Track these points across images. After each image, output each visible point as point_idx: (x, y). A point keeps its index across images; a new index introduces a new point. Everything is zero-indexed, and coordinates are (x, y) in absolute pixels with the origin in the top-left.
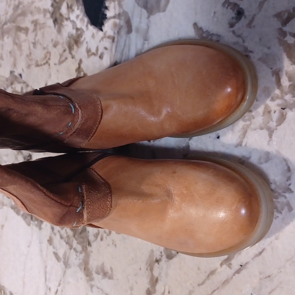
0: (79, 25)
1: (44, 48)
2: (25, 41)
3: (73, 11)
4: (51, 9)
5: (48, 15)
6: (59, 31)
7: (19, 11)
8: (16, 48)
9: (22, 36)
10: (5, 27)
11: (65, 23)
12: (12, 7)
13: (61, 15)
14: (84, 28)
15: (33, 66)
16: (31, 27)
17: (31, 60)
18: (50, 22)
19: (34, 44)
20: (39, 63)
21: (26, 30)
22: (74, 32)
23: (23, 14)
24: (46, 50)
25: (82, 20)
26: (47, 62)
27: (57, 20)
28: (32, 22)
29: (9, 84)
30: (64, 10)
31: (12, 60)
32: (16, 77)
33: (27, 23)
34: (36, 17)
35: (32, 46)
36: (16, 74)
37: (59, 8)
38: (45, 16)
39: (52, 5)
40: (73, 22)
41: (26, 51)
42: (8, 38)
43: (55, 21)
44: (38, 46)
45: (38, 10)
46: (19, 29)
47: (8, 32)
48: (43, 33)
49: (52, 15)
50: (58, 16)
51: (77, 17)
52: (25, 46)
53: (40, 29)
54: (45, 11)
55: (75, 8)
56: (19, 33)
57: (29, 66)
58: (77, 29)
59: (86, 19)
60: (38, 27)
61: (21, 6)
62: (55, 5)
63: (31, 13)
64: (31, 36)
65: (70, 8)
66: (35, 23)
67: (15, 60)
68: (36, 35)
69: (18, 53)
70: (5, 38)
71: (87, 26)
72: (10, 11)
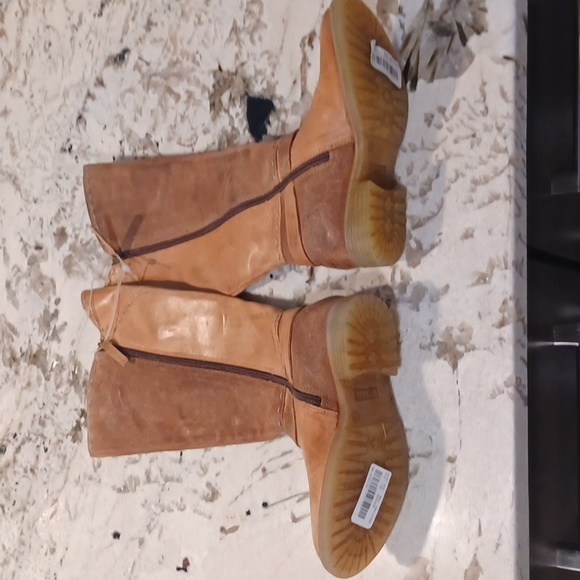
0: (236, 125)
1: (192, 128)
2: (173, 108)
3: (234, 105)
4: (211, 89)
5: (207, 95)
6: (214, 119)
7: (175, 70)
8: (160, 109)
9: (171, 101)
10: (154, 78)
11: (223, 113)
12: (168, 60)
13: (220, 102)
14: (241, 132)
15: (174, 142)
16: (184, 97)
17: (174, 133)
18: (207, 104)
19: (182, 117)
20: (183, 141)
21: (178, 97)
22: (229, 129)
23: (179, 76)
24: (193, 132)
25: (241, 121)
26: (191, 145)
27: (216, 106)
28: (187, 91)
29: (142, 146)
30: (225, 98)
31: (152, 121)
32: (151, 143)
33: (181, 88)
34: (193, 88)
35: (179, 118)
36: (153, 139)
37: (221, 94)
38: (203, 93)
39: (214, 86)
40: (231, 118)
41: (171, 120)
42: (154, 93)
43: (212, 105)
44: (186, 122)
45: (198, 82)
46: (169, 90)
47: (156, 86)
48: (195, 112)
49: (211, 96)
50: (217, 101)
51: (237, 115)
52: (171, 114)
53: (193, 105)
54: (204, 88)
55: (238, 104)
56: (168, 95)
57: (170, 139)
58: (233, 128)
59: (245, 123)
60: (192, 101)
61: (178, 66)
62: (217, 87)
63: (188, 80)
64: (181, 107)
65: (232, 99)
66: (190, 95)
67: (156, 123)
68: (187, 109)
69: (161, 117)
70: (150, 92)
71: (244, 130)
72: (164, 65)
